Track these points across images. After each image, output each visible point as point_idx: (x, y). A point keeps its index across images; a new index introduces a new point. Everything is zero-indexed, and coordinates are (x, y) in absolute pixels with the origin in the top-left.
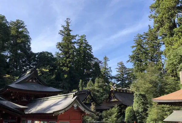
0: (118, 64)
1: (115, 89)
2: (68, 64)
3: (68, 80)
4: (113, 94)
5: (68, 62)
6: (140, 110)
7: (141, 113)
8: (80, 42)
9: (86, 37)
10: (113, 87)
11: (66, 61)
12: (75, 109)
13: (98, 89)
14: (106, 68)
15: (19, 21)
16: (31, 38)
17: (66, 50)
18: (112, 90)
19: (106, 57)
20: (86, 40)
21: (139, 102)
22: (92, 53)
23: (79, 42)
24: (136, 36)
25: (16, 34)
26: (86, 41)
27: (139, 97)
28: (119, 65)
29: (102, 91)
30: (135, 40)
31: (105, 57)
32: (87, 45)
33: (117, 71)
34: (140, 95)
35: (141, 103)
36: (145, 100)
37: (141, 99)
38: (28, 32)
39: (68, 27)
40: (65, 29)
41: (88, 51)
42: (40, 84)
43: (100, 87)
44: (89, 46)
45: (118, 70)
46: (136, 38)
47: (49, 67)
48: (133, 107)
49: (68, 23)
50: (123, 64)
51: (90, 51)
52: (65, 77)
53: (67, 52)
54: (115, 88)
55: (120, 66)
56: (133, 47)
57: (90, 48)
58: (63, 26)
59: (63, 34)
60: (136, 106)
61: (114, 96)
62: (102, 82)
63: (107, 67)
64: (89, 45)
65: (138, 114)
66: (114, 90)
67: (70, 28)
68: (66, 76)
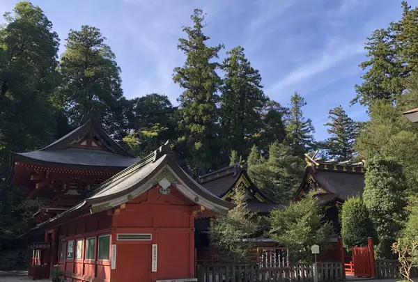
0: (330, 113)
1: (317, 164)
2: (201, 116)
3: (204, 156)
4: (312, 178)
5: (200, 112)
6: (385, 206)
7: (388, 216)
8: (230, 66)
9: (244, 52)
10: (312, 160)
11: (196, 109)
12: (165, 193)
13: (276, 170)
14: (297, 123)
15: (89, 30)
16: (119, 68)
17: (195, 83)
18: (310, 167)
19: (296, 95)
20: (245, 58)
21: (380, 184)
22: (260, 89)
23: (228, 66)
24: (371, 37)
25: (84, 59)
26: (246, 60)
27: (378, 169)
28: (332, 115)
29: (286, 175)
30: (369, 46)
31: (294, 96)
32: (249, 70)
33: (330, 131)
34: (382, 163)
35: (386, 186)
36: (396, 178)
37: (385, 175)
38: (113, 55)
39: (199, 30)
40: (193, 36)
41: (252, 84)
42: (110, 151)
43: (282, 165)
44: (252, 71)
45: (330, 128)
46: (372, 41)
47: (159, 127)
48: (364, 199)
49: (197, 20)
50: (344, 112)
51: (257, 84)
52: (197, 148)
53: (199, 88)
54: (317, 161)
55: (337, 117)
56: (366, 65)
57: (254, 78)
58: (187, 30)
59: (188, 48)
60: (371, 196)
61: (317, 182)
62: (288, 153)
63: (300, 120)
64: (252, 69)
65: (379, 220)
66: (315, 166)
67: (204, 32)
68: (198, 145)
